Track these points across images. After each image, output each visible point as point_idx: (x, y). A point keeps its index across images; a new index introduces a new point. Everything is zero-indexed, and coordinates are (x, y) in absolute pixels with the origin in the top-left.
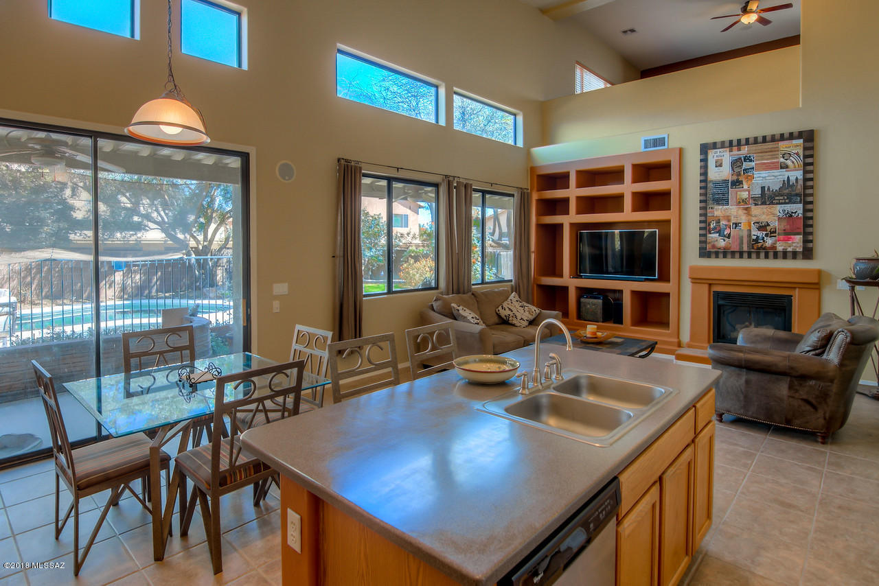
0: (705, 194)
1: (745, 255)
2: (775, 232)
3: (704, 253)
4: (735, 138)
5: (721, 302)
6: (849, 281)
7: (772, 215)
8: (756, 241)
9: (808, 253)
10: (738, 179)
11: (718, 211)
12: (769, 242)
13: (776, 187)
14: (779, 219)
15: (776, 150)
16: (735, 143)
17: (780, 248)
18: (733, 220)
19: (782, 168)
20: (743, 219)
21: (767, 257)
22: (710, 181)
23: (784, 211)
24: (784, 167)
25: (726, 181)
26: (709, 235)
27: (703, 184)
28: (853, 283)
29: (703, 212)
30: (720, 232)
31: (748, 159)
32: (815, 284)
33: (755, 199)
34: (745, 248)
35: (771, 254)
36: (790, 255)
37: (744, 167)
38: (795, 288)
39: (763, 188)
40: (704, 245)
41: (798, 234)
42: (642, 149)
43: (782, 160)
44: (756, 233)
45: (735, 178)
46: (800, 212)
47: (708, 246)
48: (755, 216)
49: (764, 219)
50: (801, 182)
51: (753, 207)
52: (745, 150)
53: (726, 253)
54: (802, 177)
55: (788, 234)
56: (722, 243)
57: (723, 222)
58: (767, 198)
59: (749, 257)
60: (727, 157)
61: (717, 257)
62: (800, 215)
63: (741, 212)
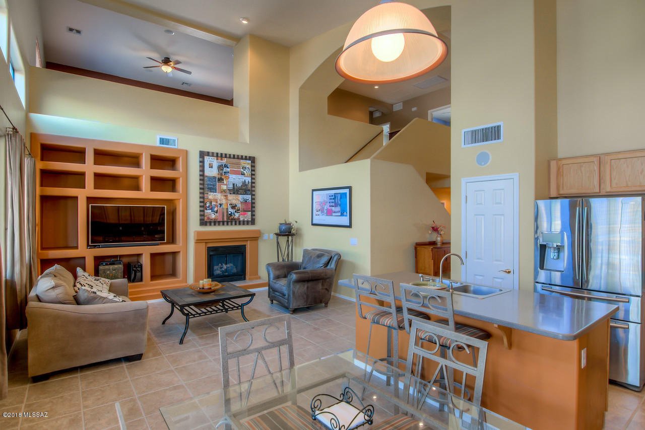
0: (203, 184)
1: (225, 223)
2: (239, 210)
3: (203, 223)
4: (220, 152)
5: (211, 253)
6: (277, 234)
7: (238, 199)
8: (231, 215)
9: (253, 222)
10: (221, 178)
11: (211, 196)
12: (237, 215)
13: (240, 185)
14: (241, 203)
15: (239, 164)
16: (219, 155)
17: (241, 219)
18: (219, 202)
19: (242, 174)
20: (224, 202)
21: (236, 224)
22: (206, 176)
23: (243, 198)
24: (243, 174)
25: (215, 177)
26: (205, 211)
27: (202, 178)
28: (278, 235)
29: (202, 195)
30: (212, 209)
31: (226, 166)
32: (256, 238)
33: (230, 190)
34: (225, 220)
35: (238, 223)
36: (246, 223)
37: (224, 171)
38: (247, 241)
39: (234, 184)
40: (203, 217)
41: (249, 211)
42: (158, 144)
43: (242, 170)
44: (230, 210)
45: (220, 176)
46: (250, 199)
47: (206, 218)
48: (230, 200)
49: (234, 202)
50: (250, 184)
51: (229, 195)
52: (225, 161)
53: (216, 222)
54: (250, 181)
55: (245, 211)
56: (213, 216)
57: (213, 203)
58: (235, 190)
59: (227, 224)
60: (215, 163)
61: (210, 225)
62: (250, 201)
63: (222, 197)
